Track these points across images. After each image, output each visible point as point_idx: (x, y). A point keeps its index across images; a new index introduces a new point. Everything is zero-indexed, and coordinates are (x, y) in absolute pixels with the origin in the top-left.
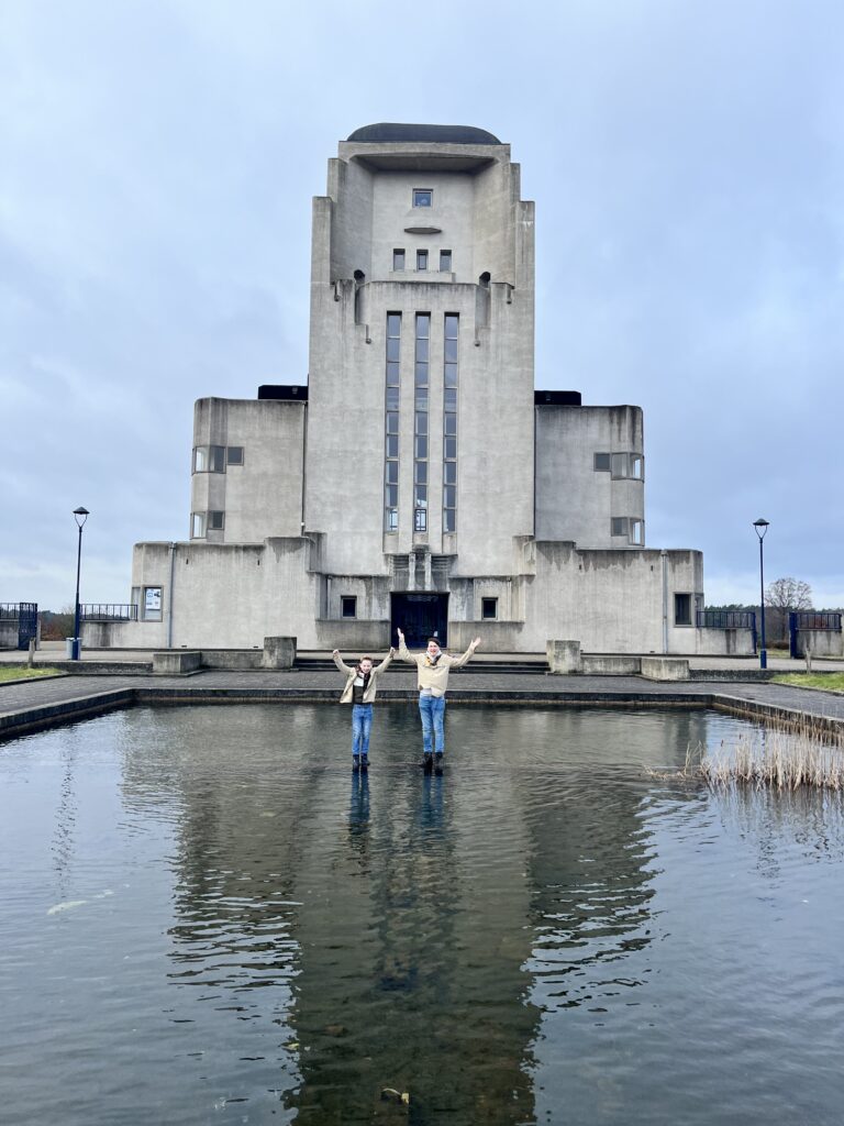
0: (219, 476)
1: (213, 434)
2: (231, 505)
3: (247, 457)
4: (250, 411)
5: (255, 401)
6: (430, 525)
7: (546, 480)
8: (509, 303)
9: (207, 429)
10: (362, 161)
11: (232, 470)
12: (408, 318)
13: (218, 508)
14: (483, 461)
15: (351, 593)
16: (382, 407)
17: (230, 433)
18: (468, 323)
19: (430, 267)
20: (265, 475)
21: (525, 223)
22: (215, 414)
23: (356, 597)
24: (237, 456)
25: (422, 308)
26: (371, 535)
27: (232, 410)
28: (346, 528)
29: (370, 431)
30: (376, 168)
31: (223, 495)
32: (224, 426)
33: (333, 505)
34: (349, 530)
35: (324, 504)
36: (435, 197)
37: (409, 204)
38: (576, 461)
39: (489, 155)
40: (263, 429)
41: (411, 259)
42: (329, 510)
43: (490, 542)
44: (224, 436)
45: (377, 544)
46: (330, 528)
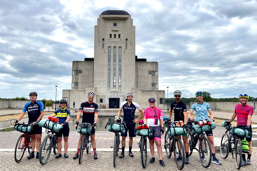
0: (77, 76)
1: (76, 68)
2: (79, 81)
3: (82, 72)
4: (83, 63)
5: (84, 61)
6: (116, 86)
7: (139, 76)
8: (131, 45)
10: (104, 18)
11: (80, 75)
12: (112, 48)
13: (77, 82)
14: (126, 74)
16: (107, 64)
18: (123, 48)
19: (116, 37)
20: (86, 75)
21: (134, 30)
22: (76, 64)
23: (103, 99)
24: (80, 72)
25: (115, 46)
26: (105, 87)
27: (80, 63)
28: (101, 86)
29: (105, 69)
30: (106, 19)
31: (78, 79)
32: (78, 65)
33: (98, 82)
36: (117, 24)
37: (113, 26)
38: (145, 72)
39: (127, 17)
40: (85, 67)
41: (113, 36)
43: (127, 89)
44: (78, 68)
45: (107, 89)
46: (98, 86)
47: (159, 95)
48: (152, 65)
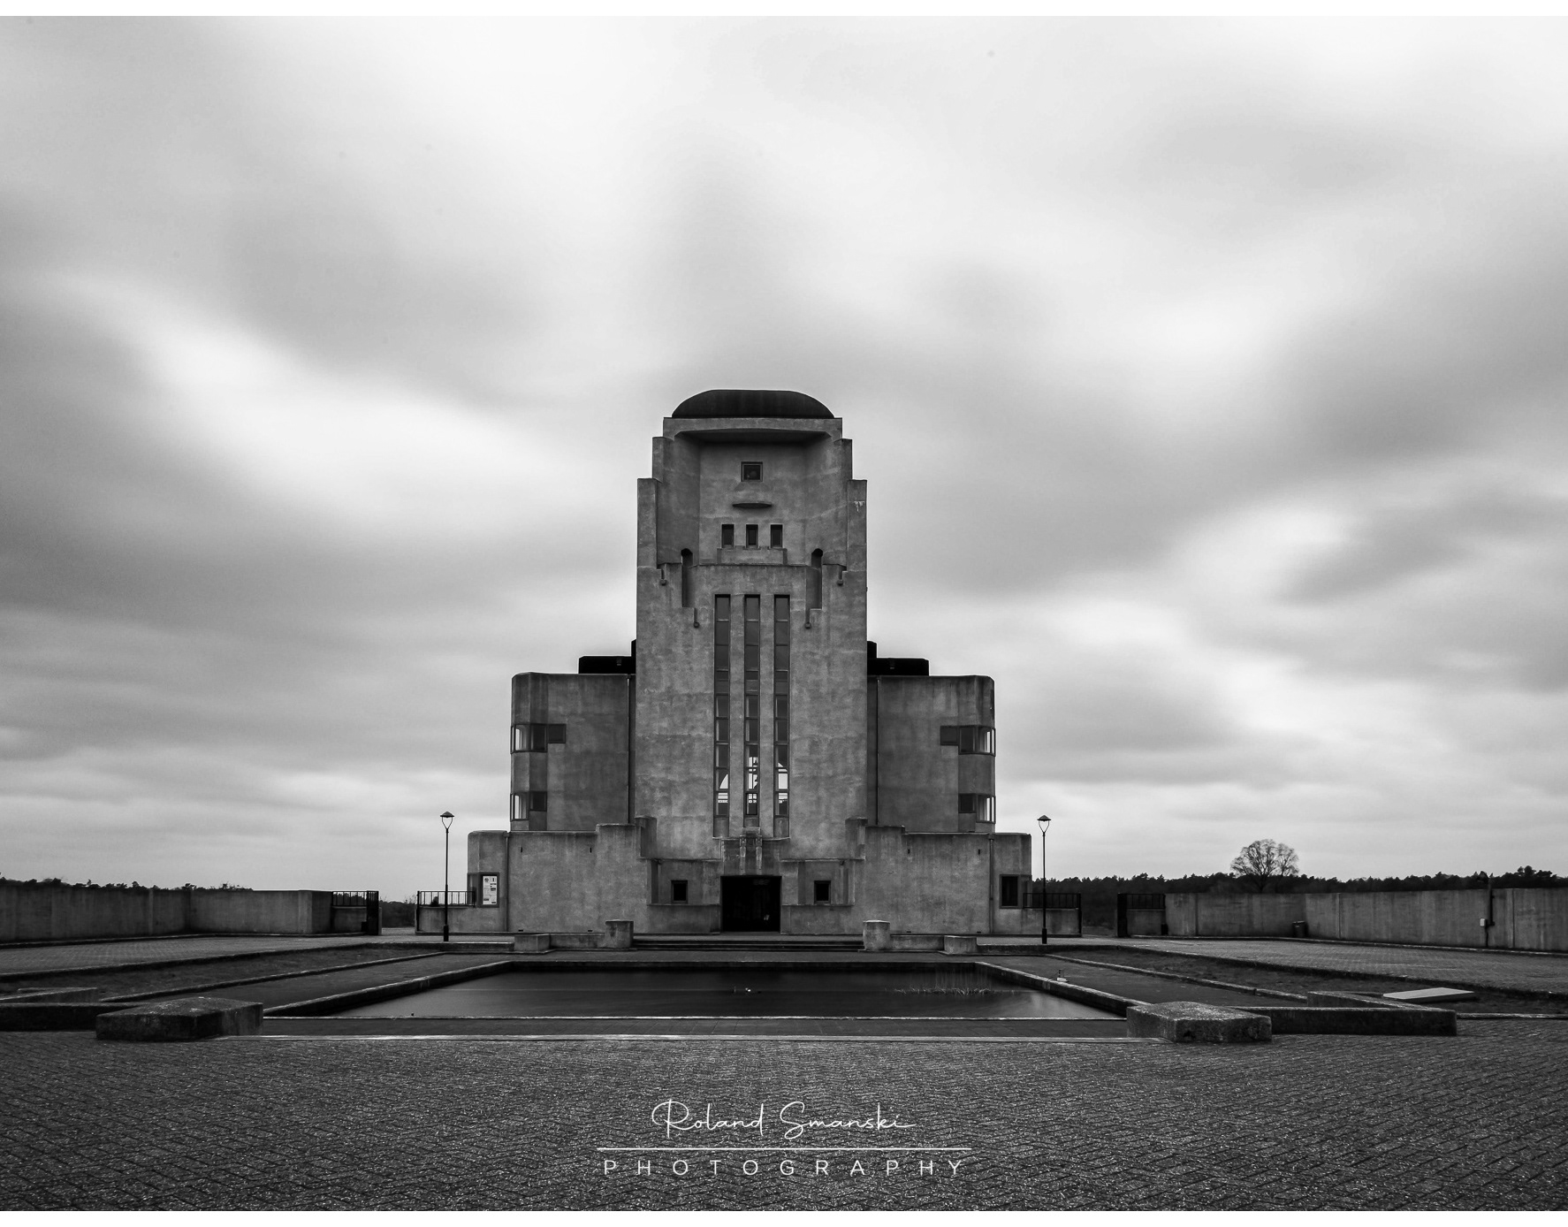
0: (540, 756)
1: (533, 711)
2: (554, 782)
3: (570, 736)
4: (572, 686)
5: (575, 675)
6: (762, 807)
7: (890, 755)
8: (840, 585)
9: (526, 707)
10: (688, 437)
11: (555, 749)
12: (737, 602)
13: (540, 787)
14: (814, 745)
15: (682, 877)
16: (711, 691)
17: (551, 709)
18: (798, 606)
19: (760, 543)
20: (587, 753)
21: (856, 503)
22: (535, 689)
23: (687, 881)
24: (558, 733)
25: (751, 590)
26: (702, 820)
27: (553, 685)
28: (676, 811)
29: (699, 716)
30: (701, 443)
31: (545, 775)
32: (545, 698)
33: (662, 789)
34: (678, 815)
35: (653, 790)
36: (766, 471)
37: (738, 477)
38: (922, 735)
39: (820, 429)
40: (585, 704)
41: (740, 537)
42: (658, 795)
43: (823, 825)
44: (545, 712)
45: (708, 827)
46: (660, 813)
47: (996, 857)
48: (958, 693)
